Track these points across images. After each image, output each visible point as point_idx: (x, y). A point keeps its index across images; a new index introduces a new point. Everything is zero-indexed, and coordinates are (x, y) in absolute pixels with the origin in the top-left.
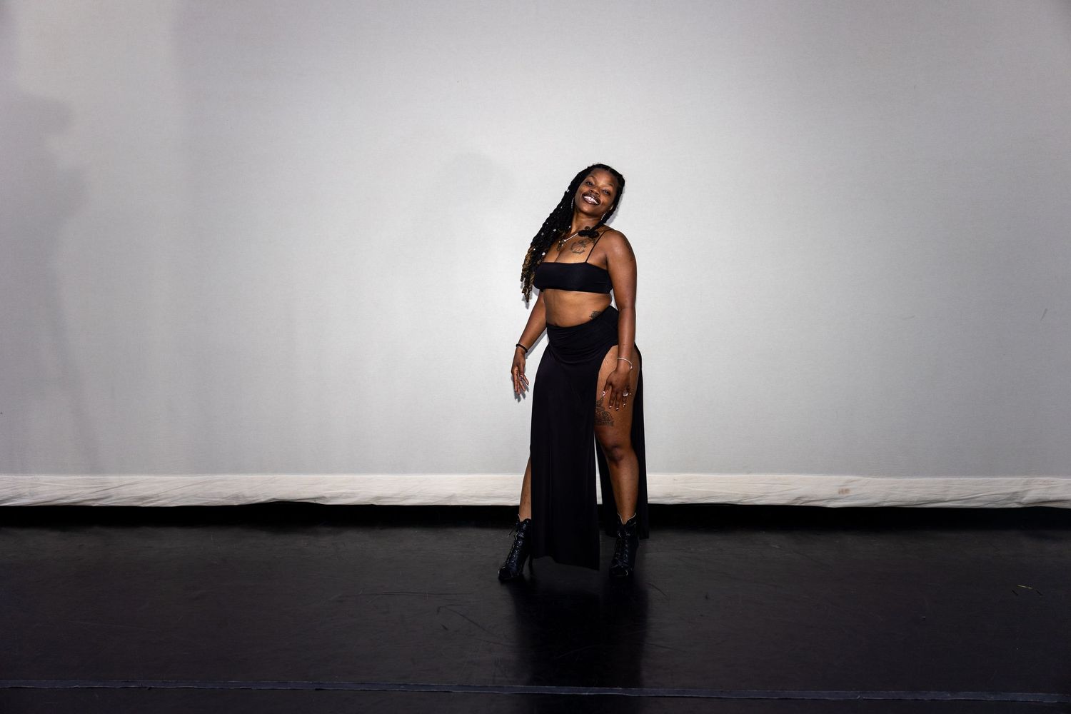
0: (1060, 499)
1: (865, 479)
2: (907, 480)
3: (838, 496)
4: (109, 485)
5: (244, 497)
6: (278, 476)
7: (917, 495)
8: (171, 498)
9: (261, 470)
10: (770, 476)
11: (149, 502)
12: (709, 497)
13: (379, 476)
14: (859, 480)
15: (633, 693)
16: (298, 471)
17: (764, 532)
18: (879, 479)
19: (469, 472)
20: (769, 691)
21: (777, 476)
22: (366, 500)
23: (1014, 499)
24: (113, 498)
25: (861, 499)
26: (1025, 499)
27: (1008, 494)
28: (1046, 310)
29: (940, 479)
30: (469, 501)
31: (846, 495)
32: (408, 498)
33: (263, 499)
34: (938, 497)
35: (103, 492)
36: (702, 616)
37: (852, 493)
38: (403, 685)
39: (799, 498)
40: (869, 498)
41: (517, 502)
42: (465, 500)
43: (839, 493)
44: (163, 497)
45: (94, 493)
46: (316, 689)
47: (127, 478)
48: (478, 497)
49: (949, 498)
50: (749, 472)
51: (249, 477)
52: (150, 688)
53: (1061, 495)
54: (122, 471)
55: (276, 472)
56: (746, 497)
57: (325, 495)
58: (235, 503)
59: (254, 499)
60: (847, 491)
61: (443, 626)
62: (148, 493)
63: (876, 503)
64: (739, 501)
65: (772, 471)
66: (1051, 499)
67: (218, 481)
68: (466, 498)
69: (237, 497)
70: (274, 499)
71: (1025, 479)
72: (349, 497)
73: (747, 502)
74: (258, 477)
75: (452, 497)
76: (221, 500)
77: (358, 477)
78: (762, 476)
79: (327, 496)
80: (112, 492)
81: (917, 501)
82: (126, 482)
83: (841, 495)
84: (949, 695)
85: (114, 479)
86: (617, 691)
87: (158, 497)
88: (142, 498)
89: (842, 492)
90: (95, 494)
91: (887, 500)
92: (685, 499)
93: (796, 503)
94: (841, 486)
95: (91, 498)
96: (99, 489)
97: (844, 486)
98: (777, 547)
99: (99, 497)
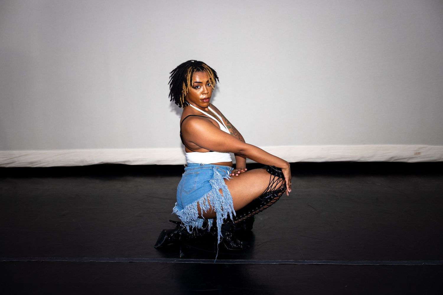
1: (430, 147)
3: (414, 156)
4: (13, 156)
5: (86, 161)
6: (104, 150)
8: (47, 162)
9: (95, 146)
10: (376, 146)
11: (34, 165)
12: (342, 158)
13: (160, 149)
14: (426, 147)
16: (114, 147)
18: (438, 147)
21: (380, 146)
22: (152, 162)
24: (16, 163)
25: (427, 158)
31: (419, 155)
33: (96, 162)
35: (10, 160)
36: (337, 222)
37: (422, 154)
39: (392, 158)
40: (430, 157)
43: (415, 154)
45: (6, 160)
46: (130, 262)
47: (23, 152)
50: (364, 144)
51: (89, 150)
52: (43, 261)
54: (20, 148)
55: (103, 147)
58: (82, 165)
59: (92, 162)
60: (419, 153)
62: (34, 160)
63: (436, 160)
64: (358, 160)
67: (72, 153)
69: (82, 161)
70: (102, 162)
72: (143, 161)
73: (363, 160)
74: (93, 151)
76: (75, 163)
77: (147, 149)
78: (372, 146)
79: (131, 160)
80: (15, 159)
82: (22, 154)
83: (416, 156)
85: (16, 153)
86: (291, 262)
87: (40, 162)
88: (32, 163)
89: (416, 154)
91: (441, 158)
92: (328, 159)
93: (390, 160)
94: (416, 150)
95: (4, 163)
96: (8, 158)
97: (418, 150)
98: (379, 184)
99: (9, 162)
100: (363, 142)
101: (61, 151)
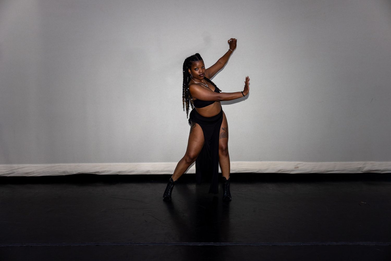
0: (377, 170)
1: (304, 163)
2: (320, 163)
3: (294, 170)
4: (14, 168)
5: (67, 172)
6: (81, 164)
7: (324, 169)
8: (38, 173)
9: (74, 162)
10: (269, 162)
11: (29, 175)
12: (246, 170)
13: (120, 164)
14: (302, 163)
15: (217, 244)
16: (89, 162)
17: (267, 183)
18: (310, 163)
19: (155, 162)
20: (268, 243)
21: (272, 162)
22: (115, 173)
23: (360, 170)
24: (16, 173)
25: (303, 170)
26: (364, 170)
27: (357, 168)
28: (373, 99)
29: (333, 163)
30: (155, 173)
31: (297, 169)
32: (131, 172)
33: (75, 173)
34: (331, 169)
35: (11, 171)
37: (300, 168)
38: (129, 243)
39: (280, 170)
40: (306, 170)
41: (173, 173)
42: (154, 172)
43: (295, 168)
44: (36, 173)
46: (96, 245)
47: (21, 166)
48: (158, 171)
49: (336, 169)
50: (261, 161)
51: (69, 164)
52: (31, 246)
53: (378, 168)
54: (19, 163)
55: (80, 162)
56: (260, 170)
57: (99, 171)
58: (64, 174)
59: (71, 173)
60: (298, 167)
61: (145, 220)
62: (29, 171)
63: (309, 172)
64: (257, 172)
65: (270, 160)
66: (374, 170)
67: (57, 166)
68: (153, 172)
69: (64, 172)
70: (79, 173)
71: (363, 162)
72: (109, 172)
73: (260, 172)
74: (73, 165)
75: (148, 171)
76: (59, 173)
77: (112, 164)
78: (266, 162)
79: (100, 171)
80: (15, 171)
81: (324, 171)
82: (21, 167)
83: (295, 169)
84: (335, 243)
85: (15, 166)
86: (212, 244)
87: (33, 172)
88: (27, 173)
89: (296, 168)
90: (7, 172)
91: (313, 171)
92: (237, 171)
93: (278, 172)
94: (296, 165)
95: (6, 173)
96: (10, 170)
97: (297, 165)
98: (272, 189)
99: (10, 173)
100: (260, 160)
101: (49, 165)
